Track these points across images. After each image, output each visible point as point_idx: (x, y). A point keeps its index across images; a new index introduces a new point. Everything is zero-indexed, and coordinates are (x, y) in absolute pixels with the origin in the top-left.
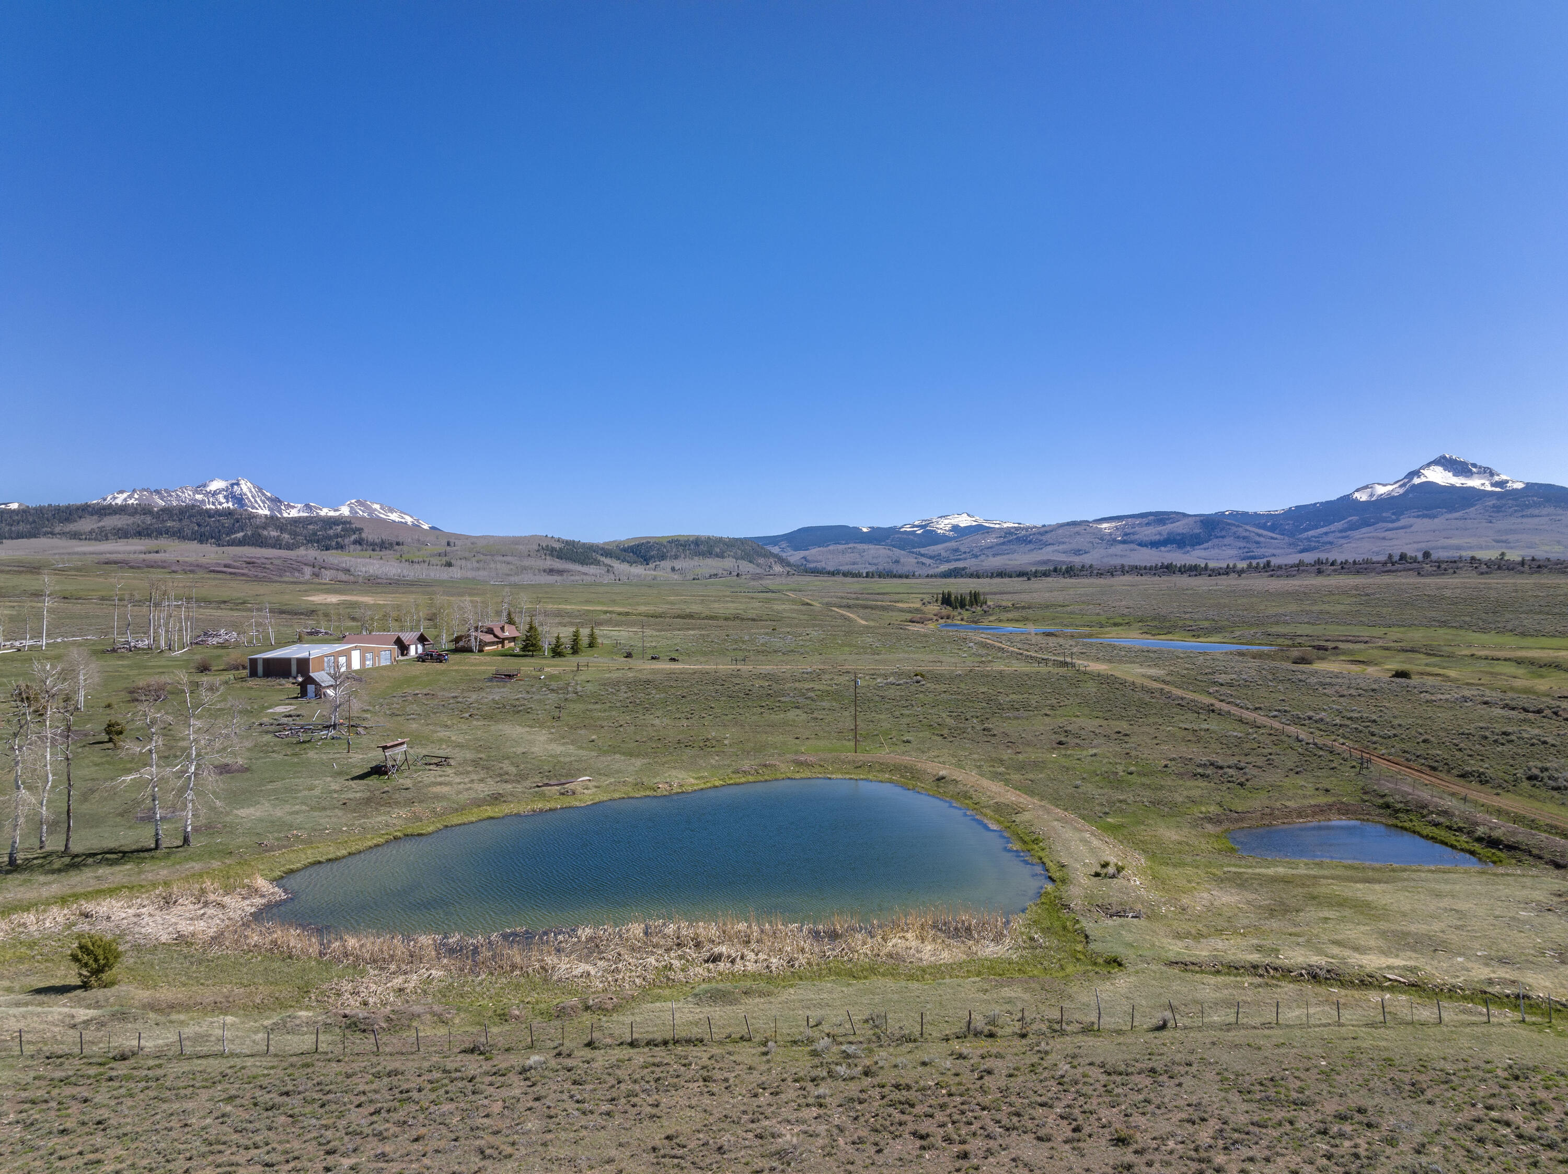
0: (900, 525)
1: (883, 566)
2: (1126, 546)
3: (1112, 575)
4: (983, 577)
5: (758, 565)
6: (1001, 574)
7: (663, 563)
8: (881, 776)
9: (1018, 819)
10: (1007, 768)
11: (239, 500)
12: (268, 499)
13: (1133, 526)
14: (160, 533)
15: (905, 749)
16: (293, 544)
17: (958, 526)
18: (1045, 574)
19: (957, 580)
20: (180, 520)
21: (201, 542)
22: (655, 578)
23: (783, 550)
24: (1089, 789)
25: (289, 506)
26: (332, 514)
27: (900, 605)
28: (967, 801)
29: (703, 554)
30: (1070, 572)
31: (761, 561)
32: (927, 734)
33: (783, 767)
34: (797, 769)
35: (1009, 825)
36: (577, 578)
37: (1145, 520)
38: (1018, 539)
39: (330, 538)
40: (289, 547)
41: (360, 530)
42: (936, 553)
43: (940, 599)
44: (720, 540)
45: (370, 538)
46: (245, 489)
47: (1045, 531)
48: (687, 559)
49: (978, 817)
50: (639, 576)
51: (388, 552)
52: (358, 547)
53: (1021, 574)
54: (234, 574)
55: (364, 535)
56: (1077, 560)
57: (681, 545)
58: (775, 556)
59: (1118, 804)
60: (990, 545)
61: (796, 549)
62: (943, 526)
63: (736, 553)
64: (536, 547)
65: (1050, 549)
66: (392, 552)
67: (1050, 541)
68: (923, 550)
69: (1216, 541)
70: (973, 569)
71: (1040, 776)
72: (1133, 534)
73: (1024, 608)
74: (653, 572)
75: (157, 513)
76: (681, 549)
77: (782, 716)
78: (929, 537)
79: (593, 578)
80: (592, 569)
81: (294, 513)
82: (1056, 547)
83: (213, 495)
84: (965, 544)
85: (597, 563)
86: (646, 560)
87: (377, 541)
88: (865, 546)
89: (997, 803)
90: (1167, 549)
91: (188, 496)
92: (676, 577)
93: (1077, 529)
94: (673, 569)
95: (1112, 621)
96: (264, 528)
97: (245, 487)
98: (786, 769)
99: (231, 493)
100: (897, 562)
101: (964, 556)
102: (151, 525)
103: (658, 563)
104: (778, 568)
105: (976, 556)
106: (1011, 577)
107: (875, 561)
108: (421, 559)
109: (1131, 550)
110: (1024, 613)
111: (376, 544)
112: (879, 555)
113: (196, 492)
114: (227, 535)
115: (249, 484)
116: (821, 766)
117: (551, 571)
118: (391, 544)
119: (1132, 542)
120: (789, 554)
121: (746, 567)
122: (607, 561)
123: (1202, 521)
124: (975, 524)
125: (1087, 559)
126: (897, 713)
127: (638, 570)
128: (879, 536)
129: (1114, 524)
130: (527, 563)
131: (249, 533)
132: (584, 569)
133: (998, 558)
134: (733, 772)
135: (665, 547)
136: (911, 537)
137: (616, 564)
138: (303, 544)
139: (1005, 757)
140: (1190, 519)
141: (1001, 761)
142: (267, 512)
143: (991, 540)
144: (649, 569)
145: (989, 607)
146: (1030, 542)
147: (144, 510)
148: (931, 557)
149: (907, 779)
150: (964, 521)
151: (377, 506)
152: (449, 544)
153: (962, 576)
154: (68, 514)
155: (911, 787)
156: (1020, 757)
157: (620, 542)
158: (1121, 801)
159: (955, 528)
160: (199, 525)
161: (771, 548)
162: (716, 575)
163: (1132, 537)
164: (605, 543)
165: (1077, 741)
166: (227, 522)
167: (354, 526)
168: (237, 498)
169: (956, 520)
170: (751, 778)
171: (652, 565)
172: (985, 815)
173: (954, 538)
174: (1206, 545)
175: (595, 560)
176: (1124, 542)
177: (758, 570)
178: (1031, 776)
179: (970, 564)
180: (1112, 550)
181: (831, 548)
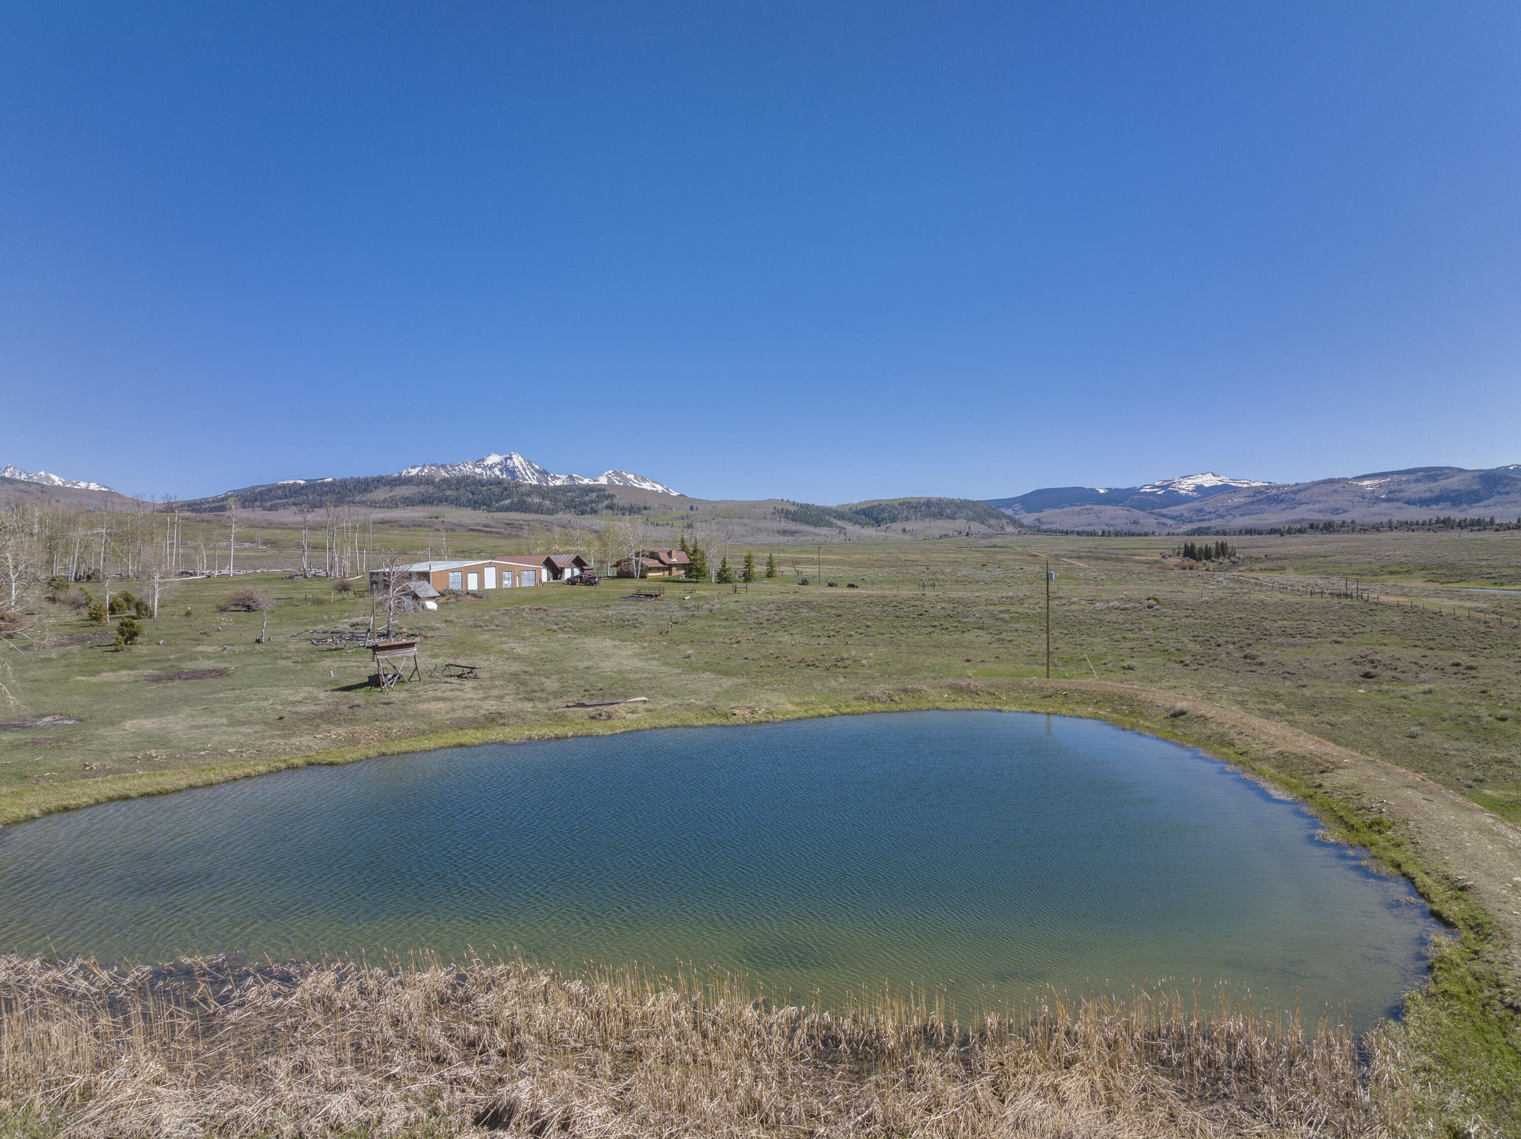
0: (1139, 486)
1: (1121, 526)
2: (1391, 504)
3: (1378, 530)
4: (1230, 534)
5: (990, 526)
6: (1250, 532)
7: (894, 525)
8: (1079, 711)
9: (1328, 781)
10: (1287, 706)
11: (512, 472)
12: (537, 471)
13: (1400, 483)
14: (440, 501)
15: (1124, 677)
16: (553, 509)
17: (1202, 486)
18: (1301, 531)
19: (1201, 537)
20: (458, 489)
21: (474, 508)
22: (886, 538)
23: (1016, 512)
24: (1437, 739)
25: (554, 478)
26: (592, 483)
27: (1137, 558)
28: (1225, 750)
29: (934, 516)
30: (1328, 527)
31: (993, 522)
32: (1160, 660)
33: (933, 694)
34: (953, 697)
35: (1311, 791)
36: (809, 538)
37: (1413, 477)
38: (1268, 498)
39: (585, 504)
40: (550, 512)
41: (612, 496)
42: (1178, 514)
43: (1182, 551)
44: (951, 502)
45: (621, 503)
46: (517, 463)
47: (1299, 489)
48: (918, 521)
49: (1248, 776)
50: (869, 537)
51: (636, 516)
52: (610, 512)
53: (1273, 531)
54: (490, 532)
55: (615, 501)
56: (1337, 519)
57: (913, 507)
58: (1008, 517)
59: (1496, 767)
60: (1238, 504)
61: (1030, 511)
62: (1186, 486)
63: (967, 514)
64: (772, 510)
65: (1304, 508)
66: (640, 516)
67: (1305, 500)
68: (1163, 511)
69: (1498, 498)
70: (1220, 528)
71: (1345, 718)
72: (1400, 491)
73: (1278, 559)
74: (884, 534)
75: (438, 483)
76: (912, 511)
77: (956, 636)
78: (1171, 497)
79: (824, 538)
80: (824, 531)
81: (558, 483)
82: (1310, 507)
83: (490, 469)
84: (1210, 505)
85: (830, 525)
86: (878, 522)
87: (626, 506)
88: (1102, 507)
89: (1281, 753)
90: (1439, 507)
91: (468, 469)
92: (907, 537)
93: (1335, 487)
94: (904, 531)
95: (1387, 569)
96: (529, 495)
97: (517, 461)
98: (935, 696)
99: (506, 466)
100: (1136, 522)
101: (1208, 516)
102: (433, 494)
103: (889, 525)
104: (1010, 529)
105: (1222, 516)
106: (1262, 534)
107: (1112, 522)
108: (664, 522)
109: (1398, 508)
110: (1279, 563)
111: (626, 509)
112: (1117, 515)
113: (476, 466)
114: (497, 501)
115: (520, 458)
116: (990, 694)
117: (785, 532)
118: (639, 509)
119: (1398, 500)
120: (1022, 516)
121: (976, 527)
122: (840, 523)
123: (1481, 477)
124: (1220, 483)
125: (1347, 517)
126: (1118, 637)
127: (870, 532)
128: (1115, 497)
129: (1376, 482)
130: (762, 524)
131: (515, 500)
132: (817, 530)
133: (1246, 518)
134: (856, 699)
135: (896, 509)
136: (1151, 498)
137: (849, 527)
138: (562, 509)
139: (1282, 691)
140: (1467, 474)
141: (1277, 697)
142: (535, 482)
143: (1238, 500)
144: (880, 531)
145: (1239, 558)
146: (1282, 501)
147: (428, 481)
148: (1173, 518)
149: (1123, 714)
150: (1208, 481)
151: (631, 476)
152: (692, 509)
153: (1207, 534)
154: (366, 485)
155: (1128, 727)
156: (1307, 692)
157: (853, 505)
158: (1500, 762)
159: (1199, 488)
160: (473, 493)
161: (1003, 510)
162: (946, 536)
163: (1399, 495)
164: (838, 506)
165: (1394, 673)
166: (497, 490)
167: (607, 493)
168: (510, 471)
169: (1200, 480)
170: (878, 707)
171: (883, 527)
172: (1261, 773)
173: (1198, 498)
174: (1486, 502)
175: (828, 522)
176: (1388, 500)
177: (990, 531)
178: (1328, 717)
179: (1216, 523)
180: (1376, 509)
181: (1066, 509)
